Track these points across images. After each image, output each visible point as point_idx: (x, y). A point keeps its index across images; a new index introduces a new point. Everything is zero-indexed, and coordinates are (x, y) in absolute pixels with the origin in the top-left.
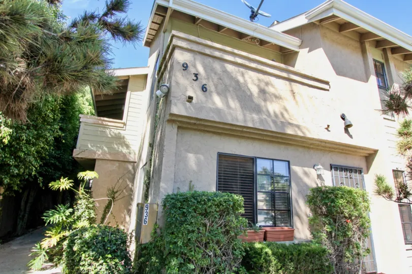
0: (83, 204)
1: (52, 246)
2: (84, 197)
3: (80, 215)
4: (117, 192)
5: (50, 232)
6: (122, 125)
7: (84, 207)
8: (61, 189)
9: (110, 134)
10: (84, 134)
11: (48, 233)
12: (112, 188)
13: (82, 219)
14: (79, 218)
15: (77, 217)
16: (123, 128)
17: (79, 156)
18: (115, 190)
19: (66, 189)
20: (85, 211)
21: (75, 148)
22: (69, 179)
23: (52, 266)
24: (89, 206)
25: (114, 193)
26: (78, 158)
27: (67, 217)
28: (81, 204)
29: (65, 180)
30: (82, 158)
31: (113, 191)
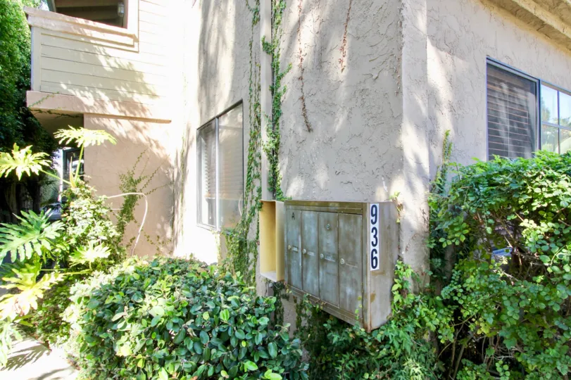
0: (84, 208)
1: (26, 312)
2: (83, 192)
3: (83, 235)
4: (139, 181)
5: (14, 280)
6: (130, 41)
7: (90, 215)
8: (19, 175)
9: (108, 64)
10: (44, 56)
11: (10, 282)
12: (128, 173)
13: (91, 243)
14: (82, 240)
15: (77, 239)
16: (133, 46)
17: (43, 107)
18: (135, 178)
19: (33, 174)
20: (93, 224)
21: (29, 88)
22: (34, 151)
23: (35, 349)
24: (99, 211)
25: (133, 183)
26: (40, 111)
27: (54, 242)
28: (79, 209)
29: (23, 151)
30: (49, 112)
31: (132, 180)
